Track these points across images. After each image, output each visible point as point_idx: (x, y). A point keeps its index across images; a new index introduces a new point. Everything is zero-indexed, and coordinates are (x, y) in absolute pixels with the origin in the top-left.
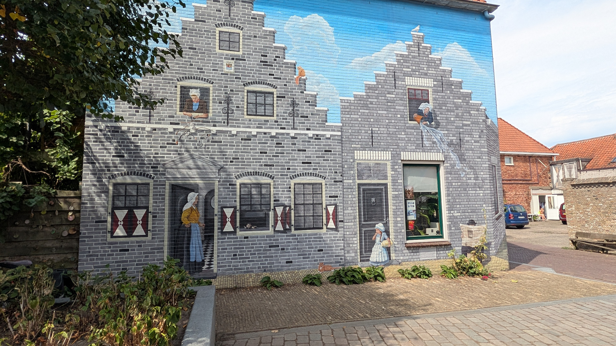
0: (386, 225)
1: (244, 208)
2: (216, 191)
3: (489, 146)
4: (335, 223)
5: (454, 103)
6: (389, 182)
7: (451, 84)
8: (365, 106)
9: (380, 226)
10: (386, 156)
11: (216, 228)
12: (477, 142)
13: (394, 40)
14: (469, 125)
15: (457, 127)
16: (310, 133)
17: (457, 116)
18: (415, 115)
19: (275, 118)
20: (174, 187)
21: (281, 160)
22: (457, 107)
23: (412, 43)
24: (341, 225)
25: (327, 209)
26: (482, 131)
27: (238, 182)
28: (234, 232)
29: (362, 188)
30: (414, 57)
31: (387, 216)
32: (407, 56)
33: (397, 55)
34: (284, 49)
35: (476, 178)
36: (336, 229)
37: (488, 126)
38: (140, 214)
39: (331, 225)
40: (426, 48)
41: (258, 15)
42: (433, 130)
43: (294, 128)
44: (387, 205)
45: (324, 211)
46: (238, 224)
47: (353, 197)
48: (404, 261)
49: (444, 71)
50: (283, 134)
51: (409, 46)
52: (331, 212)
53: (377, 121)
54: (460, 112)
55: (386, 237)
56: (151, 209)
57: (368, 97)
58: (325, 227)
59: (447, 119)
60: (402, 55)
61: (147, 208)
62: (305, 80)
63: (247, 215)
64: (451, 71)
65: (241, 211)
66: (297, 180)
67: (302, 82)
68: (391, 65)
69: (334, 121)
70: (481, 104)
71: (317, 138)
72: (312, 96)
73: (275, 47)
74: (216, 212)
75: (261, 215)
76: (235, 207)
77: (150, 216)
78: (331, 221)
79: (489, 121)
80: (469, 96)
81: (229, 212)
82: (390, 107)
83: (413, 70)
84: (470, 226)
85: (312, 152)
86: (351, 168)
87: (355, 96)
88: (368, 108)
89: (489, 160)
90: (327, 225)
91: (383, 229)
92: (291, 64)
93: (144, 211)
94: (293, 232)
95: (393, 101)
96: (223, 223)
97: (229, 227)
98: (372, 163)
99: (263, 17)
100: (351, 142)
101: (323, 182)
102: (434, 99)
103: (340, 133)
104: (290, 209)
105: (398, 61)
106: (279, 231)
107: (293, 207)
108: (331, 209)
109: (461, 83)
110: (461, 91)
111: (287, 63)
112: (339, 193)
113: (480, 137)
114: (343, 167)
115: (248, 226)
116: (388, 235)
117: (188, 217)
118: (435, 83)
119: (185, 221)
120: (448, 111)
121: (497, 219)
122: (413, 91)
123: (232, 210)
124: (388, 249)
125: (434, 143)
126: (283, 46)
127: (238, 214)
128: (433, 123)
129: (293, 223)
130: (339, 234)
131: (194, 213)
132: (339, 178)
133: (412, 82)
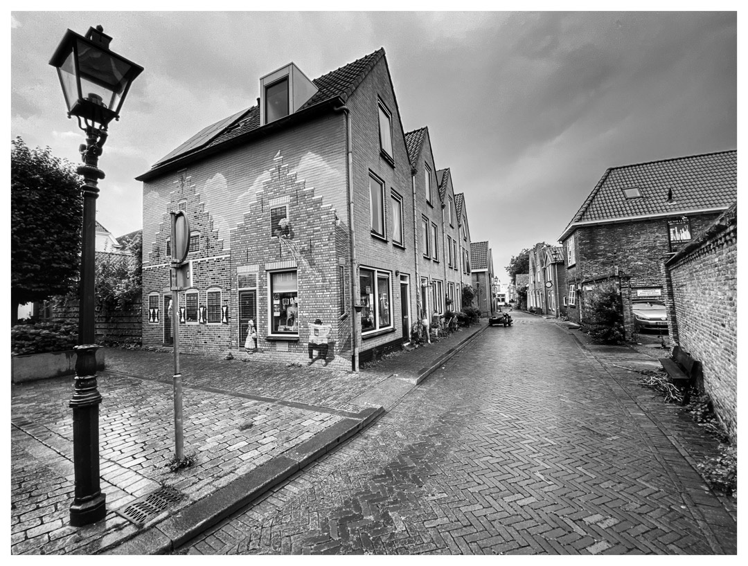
0: (255, 321)
1: (188, 308)
3: (337, 247)
4: (228, 318)
5: (307, 212)
6: (257, 288)
7: (304, 195)
8: (244, 232)
10: (256, 268)
12: (327, 245)
13: (261, 172)
14: (319, 231)
15: (308, 235)
16: (215, 258)
17: (309, 224)
18: (276, 231)
19: (200, 251)
20: (166, 297)
21: (202, 278)
22: (309, 215)
23: (274, 169)
24: (230, 320)
26: (331, 234)
27: (186, 293)
28: (184, 322)
29: (241, 293)
30: (275, 181)
31: (256, 315)
32: (270, 182)
33: (264, 184)
34: (203, 205)
36: (227, 323)
37: (338, 228)
38: (156, 311)
39: (225, 320)
40: (285, 168)
41: (193, 187)
42: (288, 242)
43: (208, 257)
44: (256, 306)
45: (222, 311)
46: (186, 318)
47: (236, 300)
48: (265, 350)
49: (299, 184)
50: (203, 261)
51: (273, 172)
52: (225, 311)
53: (250, 241)
54: (311, 220)
56: (159, 309)
57: (246, 224)
58: (221, 321)
59: (300, 228)
60: (267, 183)
63: (190, 312)
64: (305, 182)
65: (187, 310)
66: (210, 290)
67: (212, 223)
68: (261, 194)
69: (227, 248)
70: (331, 207)
71: (218, 261)
72: (216, 232)
73: (200, 205)
74: (178, 311)
75: (195, 312)
76: (185, 308)
77: (159, 312)
78: (225, 317)
79: (339, 222)
80: (320, 201)
81: (182, 310)
82: (258, 229)
83: (274, 193)
85: (215, 270)
86: (235, 280)
88: (246, 233)
89: (337, 262)
90: (223, 320)
91: (253, 324)
92: (206, 213)
94: (208, 324)
95: (260, 224)
96: (181, 317)
98: (247, 275)
99: (195, 187)
100: (236, 261)
101: (221, 290)
102: (291, 213)
103: (229, 256)
105: (265, 189)
106: (201, 323)
107: (207, 308)
108: (225, 309)
109: (313, 191)
110: (313, 198)
112: (229, 298)
113: (329, 239)
114: (231, 279)
115: (189, 319)
116: (256, 329)
118: (292, 198)
120: (302, 221)
121: (342, 319)
122: (274, 211)
124: (255, 340)
125: (289, 252)
126: (203, 203)
127: (186, 312)
128: (289, 235)
129: (207, 318)
130: (229, 326)
132: (229, 287)
133: (274, 203)
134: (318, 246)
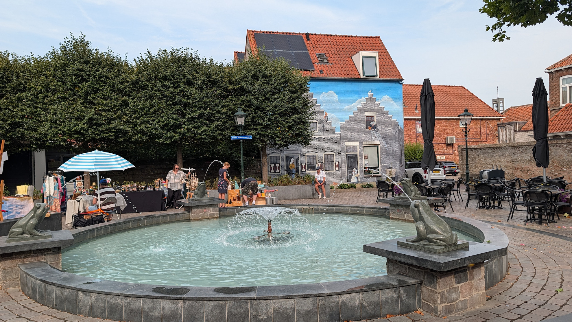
0: (357, 169)
1: (308, 163)
2: (299, 158)
3: (399, 137)
4: (338, 168)
5: (385, 121)
6: (358, 153)
7: (384, 113)
8: (350, 125)
9: (354, 169)
10: (357, 143)
11: (300, 170)
12: (394, 136)
13: (361, 97)
14: (391, 129)
15: (386, 131)
16: (330, 136)
17: (386, 126)
18: (369, 127)
19: (317, 132)
20: (287, 157)
21: (320, 146)
22: (386, 122)
23: (368, 98)
24: (340, 169)
25: (335, 163)
26: (396, 132)
27: (306, 154)
28: (306, 171)
29: (348, 155)
30: (369, 103)
31: (357, 166)
32: (366, 103)
33: (362, 103)
34: (320, 106)
35: (393, 151)
36: (339, 170)
37: (399, 129)
38: (277, 165)
39: (337, 169)
40: (374, 99)
41: (311, 94)
42: (376, 133)
43: (324, 135)
44: (357, 162)
45: (335, 164)
46: (306, 169)
47: (345, 159)
48: (363, 182)
49: (381, 108)
50: (320, 137)
51: (367, 99)
52: (337, 165)
53: (353, 130)
54: (387, 124)
55: (357, 173)
56: (280, 164)
57: (351, 121)
58: (335, 170)
59: (382, 127)
60: (364, 103)
61: (279, 164)
62: (327, 117)
63: (310, 166)
64: (384, 108)
65: (307, 164)
66: (326, 153)
67: (327, 118)
68: (360, 108)
69: (338, 131)
70: (396, 120)
71: (332, 138)
72: (330, 122)
73: (317, 105)
74: (300, 165)
75: (314, 166)
76: (305, 163)
77: (280, 166)
78: (337, 167)
79: (399, 127)
80: (391, 117)
81: (303, 165)
82: (359, 124)
83: (368, 109)
84: (390, 169)
85: (330, 143)
86: (344, 149)
87: (346, 121)
88: (351, 126)
89: (399, 143)
90: (335, 169)
92: (322, 111)
93: (279, 165)
95: (360, 122)
96: (302, 169)
97: (304, 170)
98: (351, 146)
99: (313, 94)
100: (344, 139)
101: (334, 154)
102: (377, 120)
103: (340, 136)
104: (323, 164)
105: (362, 106)
107: (324, 163)
108: (337, 163)
109: (388, 112)
110: (388, 115)
111: (321, 111)
112: (340, 158)
113: (395, 134)
114: (341, 148)
115: (310, 169)
117: (291, 166)
118: (377, 113)
119: (291, 168)
120: (382, 124)
121: (401, 167)
122: (368, 117)
123: (304, 164)
124: (358, 178)
125: (376, 137)
126: (320, 104)
127: (306, 165)
128: (376, 130)
129: (324, 168)
130: (340, 172)
131: (293, 165)
132: (340, 152)
133: (368, 114)
134: (390, 136)
